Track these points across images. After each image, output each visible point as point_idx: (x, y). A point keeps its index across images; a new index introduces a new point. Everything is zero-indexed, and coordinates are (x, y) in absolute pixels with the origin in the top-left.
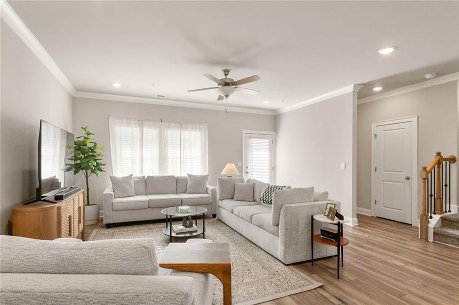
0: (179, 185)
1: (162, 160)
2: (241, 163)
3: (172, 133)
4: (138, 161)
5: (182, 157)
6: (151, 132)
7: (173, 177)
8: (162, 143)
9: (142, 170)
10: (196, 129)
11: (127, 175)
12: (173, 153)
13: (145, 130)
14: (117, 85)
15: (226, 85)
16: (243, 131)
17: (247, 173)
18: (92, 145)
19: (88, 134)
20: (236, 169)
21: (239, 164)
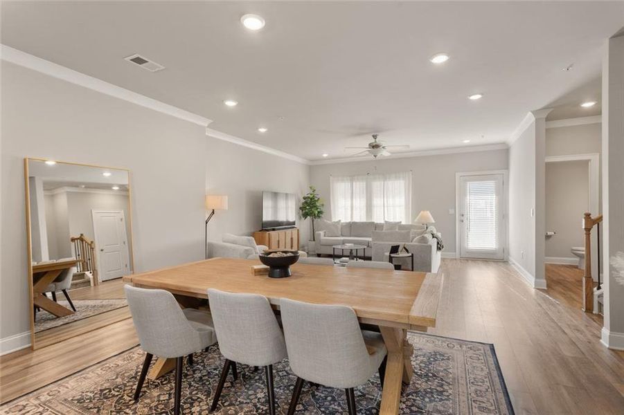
0: (377, 229)
1: (369, 208)
2: (453, 210)
3: (377, 185)
4: (349, 209)
5: (385, 205)
6: (359, 186)
8: (369, 193)
9: (352, 217)
10: (399, 178)
12: (377, 201)
13: (354, 183)
14: (325, 155)
15: (373, 147)
16: (457, 174)
17: (462, 221)
18: (316, 199)
19: (314, 191)
20: (431, 216)
21: (451, 211)
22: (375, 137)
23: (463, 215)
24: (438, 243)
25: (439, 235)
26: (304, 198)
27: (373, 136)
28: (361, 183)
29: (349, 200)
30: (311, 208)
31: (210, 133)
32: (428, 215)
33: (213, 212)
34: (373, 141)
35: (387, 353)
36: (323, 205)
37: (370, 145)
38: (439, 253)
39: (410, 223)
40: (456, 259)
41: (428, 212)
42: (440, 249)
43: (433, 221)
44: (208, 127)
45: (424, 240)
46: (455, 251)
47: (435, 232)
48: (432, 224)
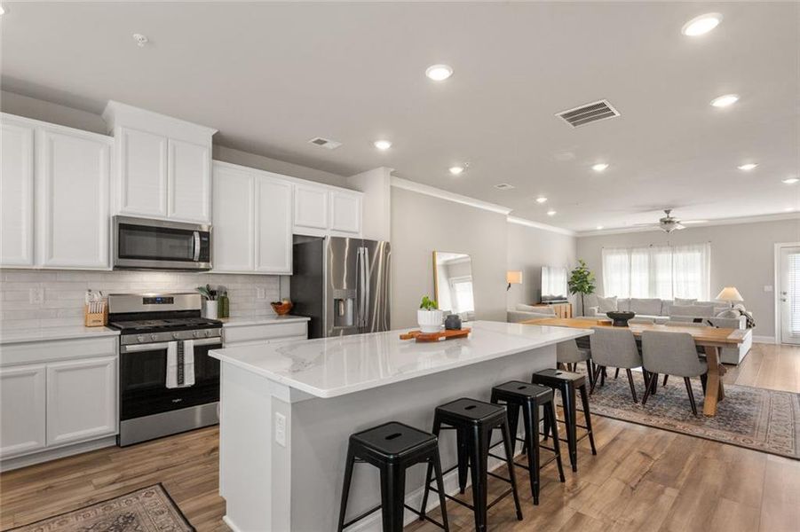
0: (664, 308)
1: (653, 285)
2: (771, 287)
3: (663, 257)
4: (627, 285)
5: (675, 280)
6: (640, 258)
7: (659, 300)
8: (652, 267)
10: (693, 249)
11: (612, 296)
12: (663, 276)
13: (633, 256)
14: (600, 228)
15: (666, 222)
16: (776, 245)
17: (784, 300)
18: (586, 273)
19: (584, 265)
20: (738, 294)
21: (768, 288)
22: (668, 212)
23: (785, 294)
24: (748, 321)
25: (750, 313)
26: (573, 272)
27: (666, 212)
28: (642, 256)
29: (627, 275)
30: (580, 282)
31: (510, 219)
32: (733, 293)
33: (510, 286)
34: (665, 216)
35: (707, 372)
36: (594, 279)
37: (661, 220)
38: (750, 331)
39: (709, 300)
40: (775, 345)
41: (735, 289)
42: (750, 326)
43: (742, 300)
44: (509, 214)
45: (730, 314)
46: (774, 335)
47: (744, 310)
48: (740, 302)
